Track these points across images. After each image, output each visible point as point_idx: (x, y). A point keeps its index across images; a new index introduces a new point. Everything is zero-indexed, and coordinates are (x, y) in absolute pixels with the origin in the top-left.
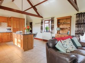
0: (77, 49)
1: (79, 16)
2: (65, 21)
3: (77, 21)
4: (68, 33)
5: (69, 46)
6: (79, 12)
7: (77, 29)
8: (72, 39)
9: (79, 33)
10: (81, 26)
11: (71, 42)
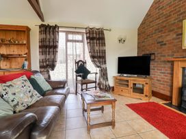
0: (42, 97)
1: (46, 32)
2: (15, 37)
3: (42, 41)
4: (23, 66)
5: (22, 95)
6: (46, 23)
7: (43, 57)
8: (32, 77)
9: (47, 65)
10: (49, 52)
11: (28, 83)
